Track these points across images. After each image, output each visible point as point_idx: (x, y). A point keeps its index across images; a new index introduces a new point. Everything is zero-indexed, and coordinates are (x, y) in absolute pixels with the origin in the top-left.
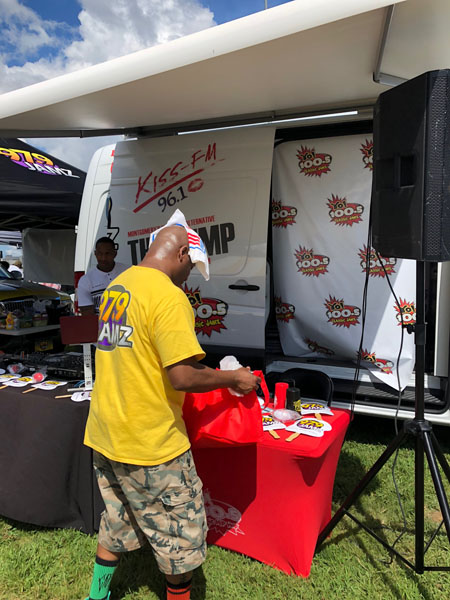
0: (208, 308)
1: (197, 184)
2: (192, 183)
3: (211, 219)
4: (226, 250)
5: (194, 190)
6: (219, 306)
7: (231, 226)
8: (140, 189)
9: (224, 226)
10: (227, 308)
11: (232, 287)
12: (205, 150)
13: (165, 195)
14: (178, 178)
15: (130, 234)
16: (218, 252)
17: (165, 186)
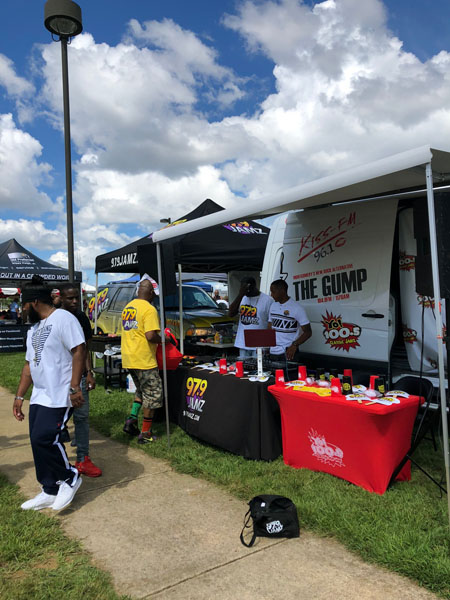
0: (347, 330)
1: (341, 242)
2: (337, 241)
3: (351, 266)
4: (360, 289)
5: (339, 246)
6: (355, 329)
7: (364, 271)
8: (303, 246)
9: (359, 271)
10: (360, 331)
11: (364, 315)
12: (348, 218)
13: (319, 250)
14: (328, 238)
15: (295, 277)
16: (355, 290)
17: (320, 243)
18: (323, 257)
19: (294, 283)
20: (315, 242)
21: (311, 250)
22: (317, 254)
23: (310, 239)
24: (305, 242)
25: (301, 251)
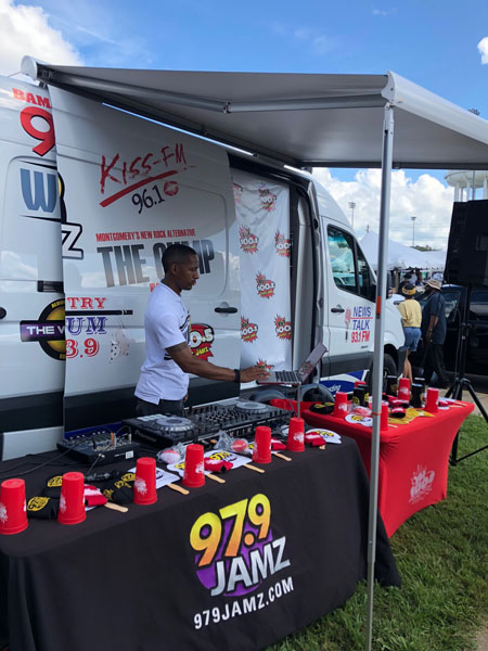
1: (171, 188)
2: (166, 185)
3: (192, 232)
4: (208, 271)
5: (170, 194)
6: (207, 331)
7: (210, 244)
8: (105, 174)
9: (204, 242)
10: (213, 333)
11: (217, 310)
12: (173, 149)
13: (139, 191)
14: (152, 174)
15: (100, 237)
16: (202, 271)
17: (138, 179)
18: (148, 207)
19: (99, 250)
20: (128, 175)
21: (123, 187)
22: (137, 199)
23: (119, 164)
24: (109, 168)
25: (103, 183)
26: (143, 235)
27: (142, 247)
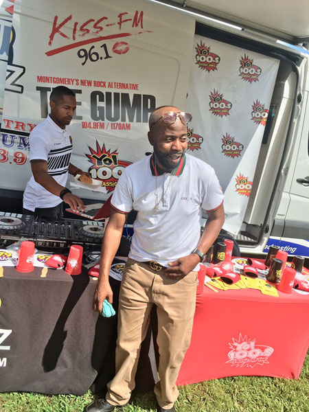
1: (122, 47)
2: (116, 45)
3: (135, 87)
4: (146, 120)
5: (119, 52)
7: (153, 99)
8: (55, 30)
9: (146, 97)
11: (147, 154)
12: (131, 15)
13: (87, 47)
14: (102, 34)
15: (40, 79)
17: (87, 37)
18: (92, 60)
19: (38, 88)
20: (78, 33)
21: (71, 42)
22: (82, 53)
23: (70, 24)
24: (61, 26)
25: (52, 37)
26: (83, 83)
27: (80, 92)
